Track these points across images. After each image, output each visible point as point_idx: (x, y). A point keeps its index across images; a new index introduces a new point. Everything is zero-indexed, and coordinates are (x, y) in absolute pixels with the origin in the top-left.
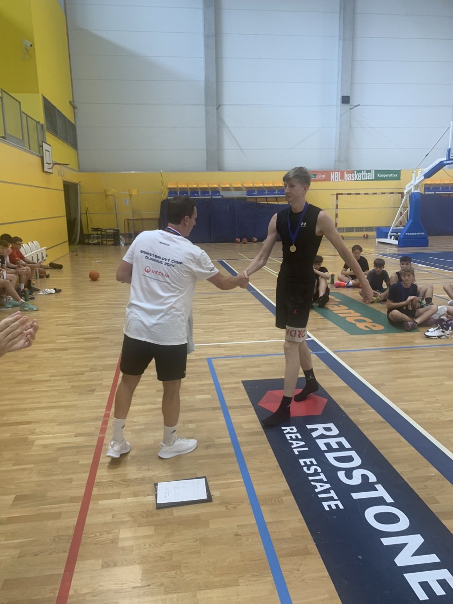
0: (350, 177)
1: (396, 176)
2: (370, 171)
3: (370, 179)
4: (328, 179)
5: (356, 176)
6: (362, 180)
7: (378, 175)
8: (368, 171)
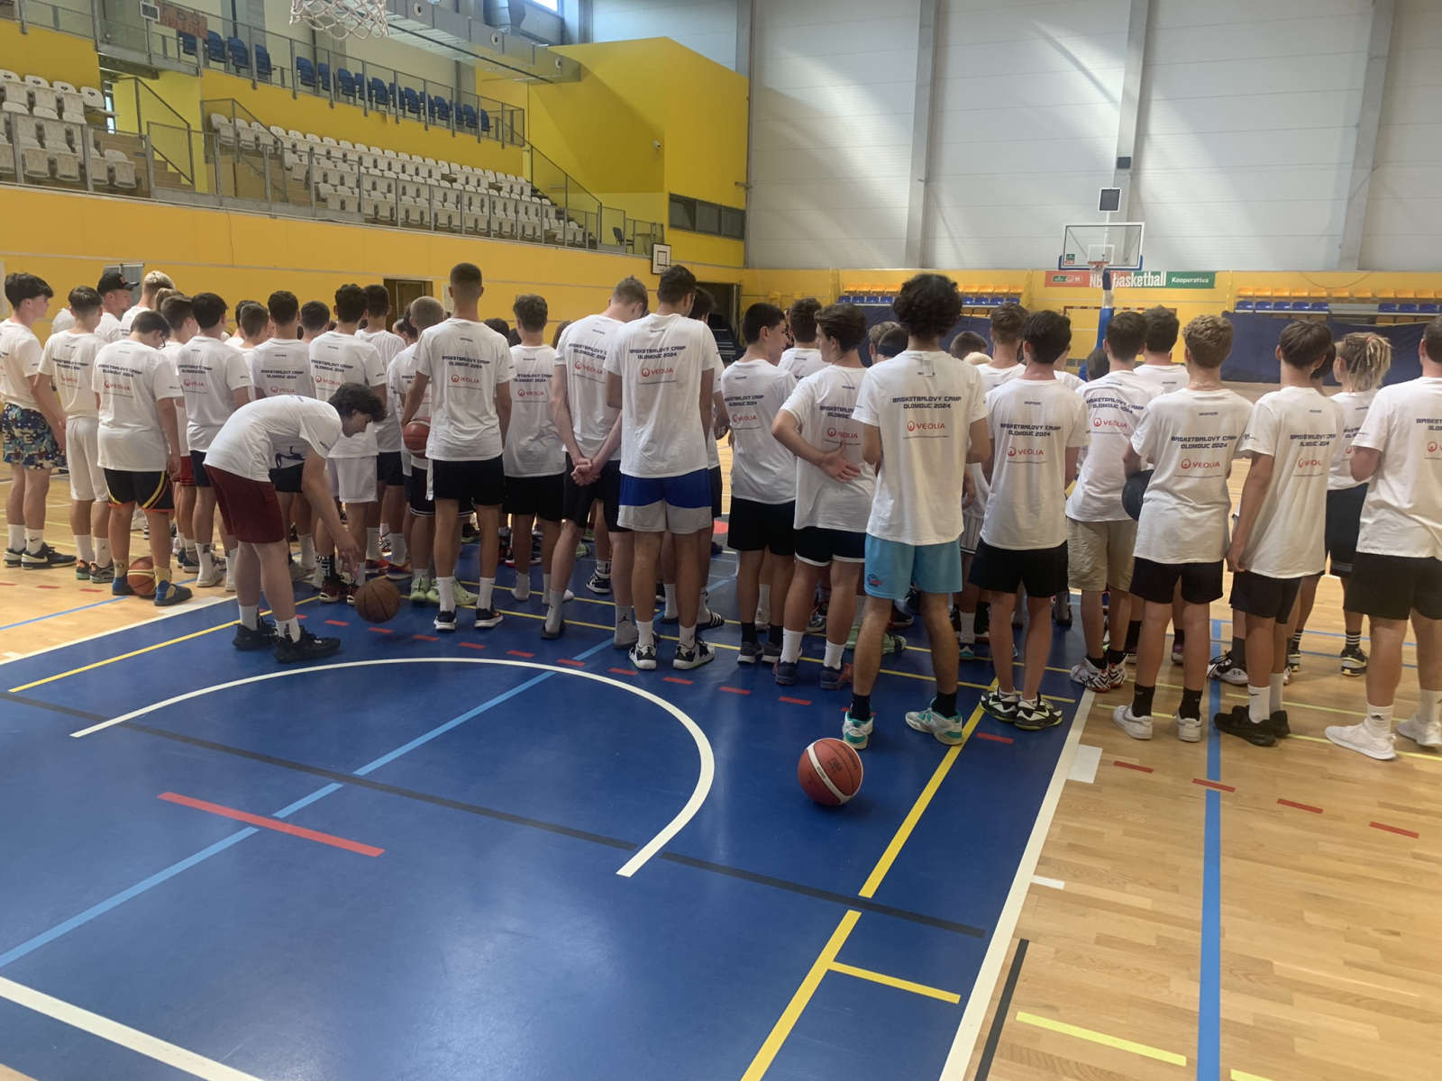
0: (1123, 281)
1: (1207, 281)
2: (1159, 273)
3: (1158, 285)
4: (1085, 283)
5: (1133, 281)
6: (1143, 287)
7: (1173, 280)
8: (1154, 274)
